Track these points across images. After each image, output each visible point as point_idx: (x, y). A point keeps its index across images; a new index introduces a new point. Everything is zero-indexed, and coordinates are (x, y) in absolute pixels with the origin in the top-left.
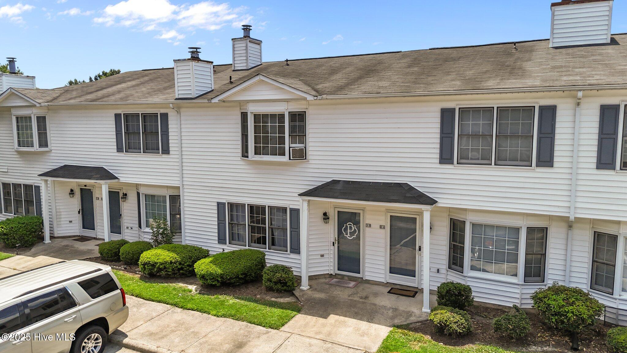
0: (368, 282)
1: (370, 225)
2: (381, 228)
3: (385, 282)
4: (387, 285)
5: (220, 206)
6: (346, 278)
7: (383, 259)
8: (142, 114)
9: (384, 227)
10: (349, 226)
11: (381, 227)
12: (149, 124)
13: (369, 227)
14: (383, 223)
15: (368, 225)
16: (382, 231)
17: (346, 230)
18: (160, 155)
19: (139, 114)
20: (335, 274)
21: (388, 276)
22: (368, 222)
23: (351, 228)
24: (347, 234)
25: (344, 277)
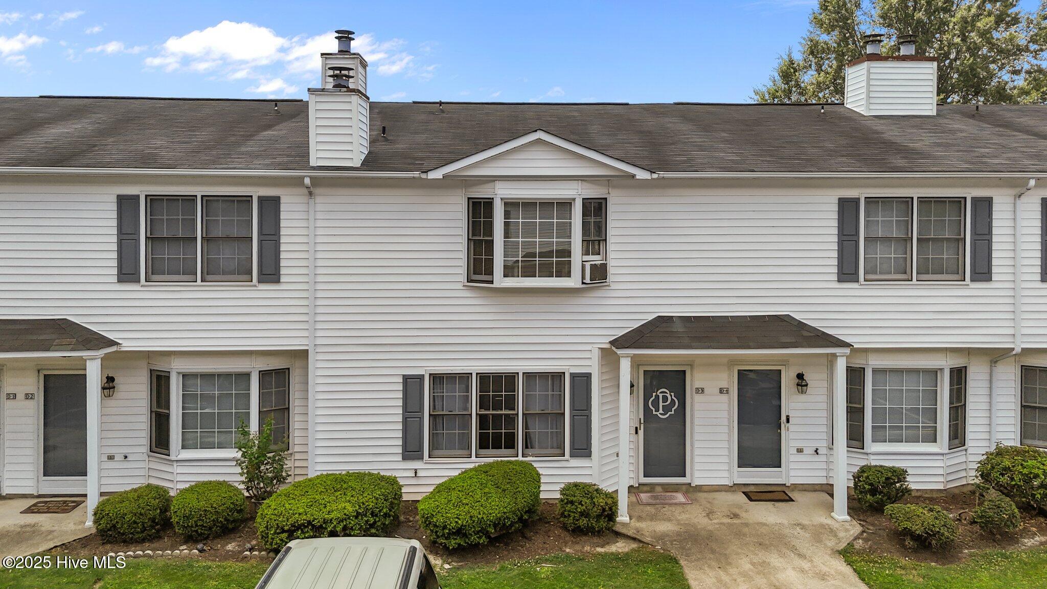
0: (699, 489)
1: (703, 390)
2: (722, 393)
3: (731, 484)
4: (733, 489)
5: (411, 383)
6: (659, 489)
7: (726, 445)
8: (202, 196)
9: (727, 391)
10: (661, 395)
11: (721, 391)
12: (220, 218)
13: (702, 393)
14: (724, 385)
15: (700, 389)
16: (724, 397)
17: (656, 404)
18: (255, 286)
19: (196, 196)
20: (637, 485)
21: (736, 473)
22: (698, 384)
23: (665, 399)
24: (657, 410)
25: (654, 488)
